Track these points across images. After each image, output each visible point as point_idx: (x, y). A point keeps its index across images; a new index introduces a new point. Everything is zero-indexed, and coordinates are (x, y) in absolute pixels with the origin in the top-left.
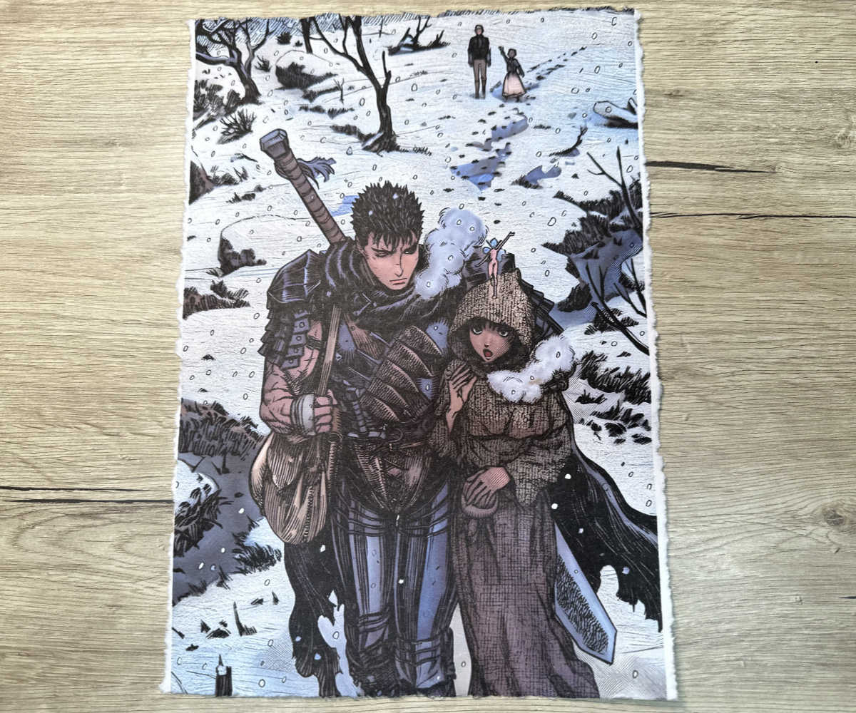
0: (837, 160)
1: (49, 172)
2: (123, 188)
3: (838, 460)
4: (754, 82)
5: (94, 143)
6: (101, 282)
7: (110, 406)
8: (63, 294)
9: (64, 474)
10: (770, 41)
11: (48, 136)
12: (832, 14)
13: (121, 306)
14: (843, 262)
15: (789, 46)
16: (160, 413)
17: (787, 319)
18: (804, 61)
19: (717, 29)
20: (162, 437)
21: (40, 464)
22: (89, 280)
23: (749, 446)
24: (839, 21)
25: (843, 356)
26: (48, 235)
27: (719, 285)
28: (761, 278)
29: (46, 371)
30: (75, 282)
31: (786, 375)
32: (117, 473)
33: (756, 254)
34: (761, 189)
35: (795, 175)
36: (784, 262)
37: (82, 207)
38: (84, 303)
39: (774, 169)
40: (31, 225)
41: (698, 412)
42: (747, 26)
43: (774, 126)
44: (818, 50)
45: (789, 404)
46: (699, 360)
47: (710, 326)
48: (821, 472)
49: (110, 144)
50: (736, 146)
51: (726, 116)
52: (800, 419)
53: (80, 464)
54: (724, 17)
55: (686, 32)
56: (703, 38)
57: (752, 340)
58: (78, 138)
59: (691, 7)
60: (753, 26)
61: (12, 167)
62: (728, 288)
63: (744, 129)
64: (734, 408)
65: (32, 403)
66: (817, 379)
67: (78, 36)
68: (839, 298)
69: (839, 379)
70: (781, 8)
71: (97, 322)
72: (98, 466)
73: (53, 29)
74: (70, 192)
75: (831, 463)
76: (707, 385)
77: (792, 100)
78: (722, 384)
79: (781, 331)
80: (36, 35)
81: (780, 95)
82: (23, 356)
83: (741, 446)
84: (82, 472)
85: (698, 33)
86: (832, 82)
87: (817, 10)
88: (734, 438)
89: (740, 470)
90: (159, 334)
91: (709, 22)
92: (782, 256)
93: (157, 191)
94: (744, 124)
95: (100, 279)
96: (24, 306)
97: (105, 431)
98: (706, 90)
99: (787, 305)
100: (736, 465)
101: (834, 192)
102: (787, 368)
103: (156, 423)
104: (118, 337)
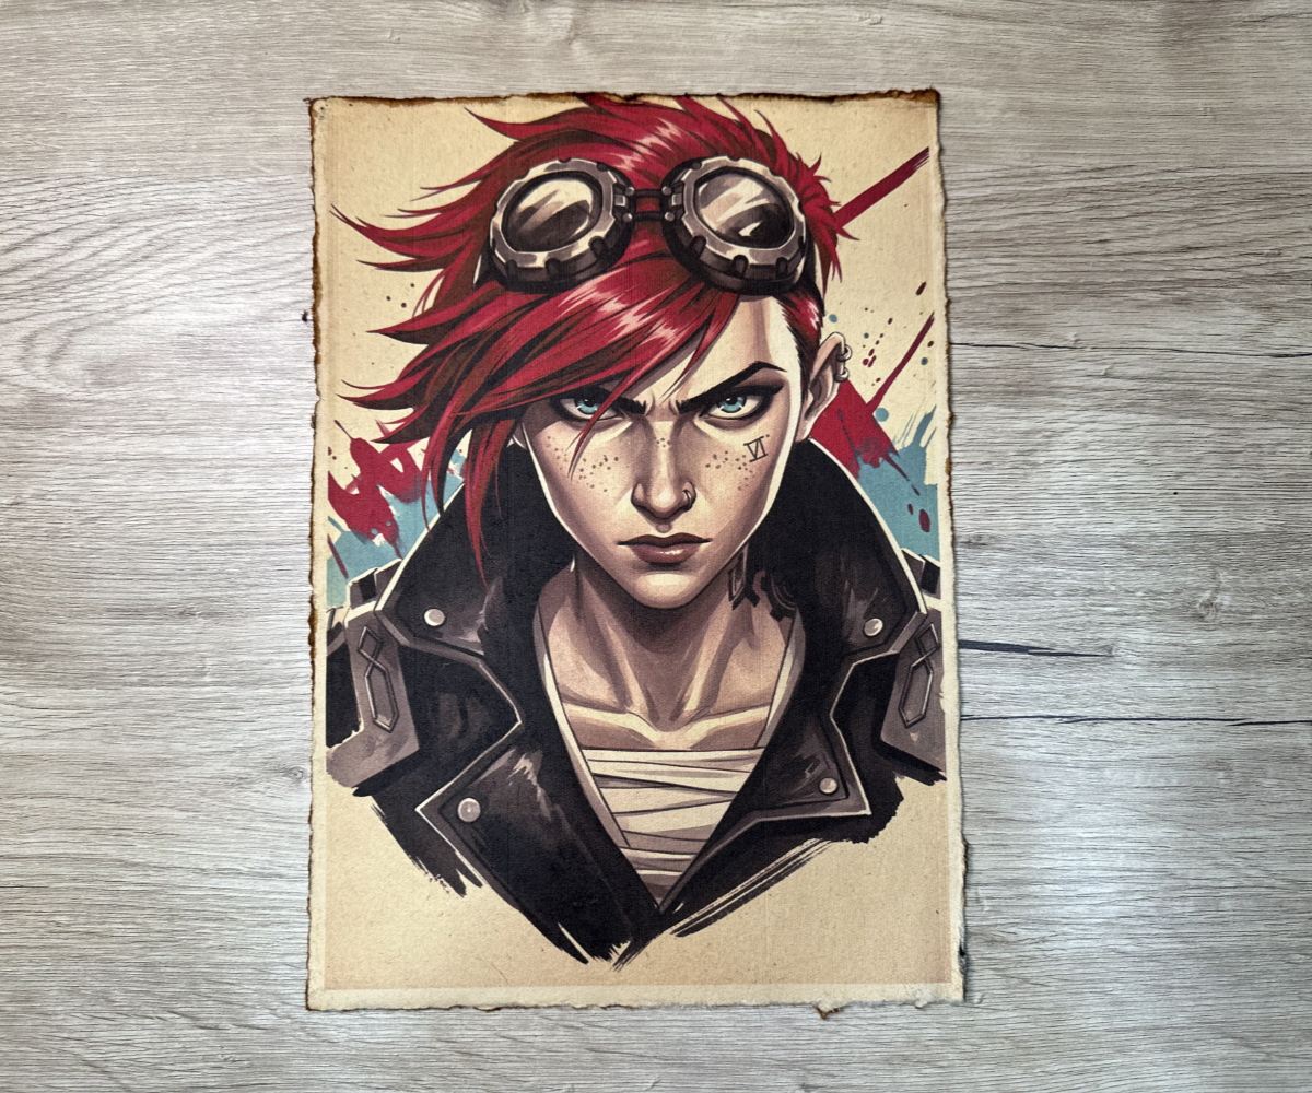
0: (1196, 638)
1: (101, 655)
2: (207, 679)
3: (1178, 1054)
4: (1088, 523)
5: (163, 613)
6: (184, 815)
7: (204, 988)
8: (131, 833)
9: (145, 1082)
10: (1113, 462)
11: (95, 601)
12: (1201, 421)
13: (213, 850)
14: (1197, 784)
15: (1137, 470)
16: (273, 997)
17: (1119, 864)
18: (1159, 492)
19: (1039, 444)
20: (276, 1029)
21: (112, 1067)
22: (166, 812)
23: (1061, 1036)
24: (1208, 432)
25: (1192, 914)
26: (106, 747)
27: (1028, 817)
28: (1088, 807)
29: (114, 940)
30: (148, 814)
31: (1113, 942)
32: (218, 1079)
33: (1080, 772)
34: (1091, 680)
35: (1138, 660)
36: (1119, 784)
37: (152, 707)
38: (161, 844)
39: (1110, 651)
40: (81, 732)
41: (995, 992)
42: (1080, 439)
43: (1113, 588)
44: (1179, 475)
45: (1116, 981)
46: (999, 922)
47: (1015, 875)
48: (1154, 1070)
49: (186, 614)
50: (1059, 618)
51: (1046, 574)
52: (1130, 1000)
53: (166, 1067)
54: (1049, 426)
55: (995, 449)
56: (1018, 458)
57: (1071, 894)
58: (141, 605)
59: (1003, 410)
60: (1090, 439)
61: (48, 647)
62: (1041, 822)
63: (1071, 593)
64: (1043, 985)
65: (97, 984)
66: (1155, 947)
67: (131, 451)
68: (1191, 834)
69: (1185, 946)
70: (1129, 412)
71: (180, 872)
72: (192, 1070)
73: (95, 439)
74: (132, 684)
75: (1168, 1059)
76: (1008, 955)
77: (1138, 550)
78: (1027, 954)
79: (1110, 880)
80: (71, 447)
81: (1122, 542)
82: (81, 920)
83: (1051, 1037)
84: (171, 1077)
85: (1011, 451)
86: (1195, 523)
87: (1179, 414)
88: (1042, 1027)
89: (1047, 1069)
90: (267, 889)
91: (1027, 433)
92: (1116, 776)
93: (257, 684)
94: (1071, 585)
95: (182, 810)
96: (78, 848)
97: (198, 1023)
98: (1019, 536)
99: (1118, 844)
100: (1042, 1062)
101: (1191, 684)
102: (1115, 931)
103: (267, 1011)
104: (211, 892)
